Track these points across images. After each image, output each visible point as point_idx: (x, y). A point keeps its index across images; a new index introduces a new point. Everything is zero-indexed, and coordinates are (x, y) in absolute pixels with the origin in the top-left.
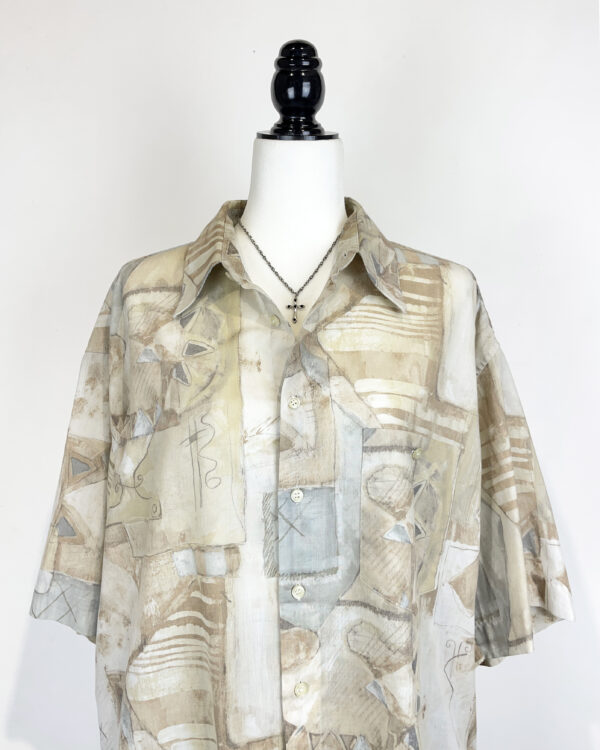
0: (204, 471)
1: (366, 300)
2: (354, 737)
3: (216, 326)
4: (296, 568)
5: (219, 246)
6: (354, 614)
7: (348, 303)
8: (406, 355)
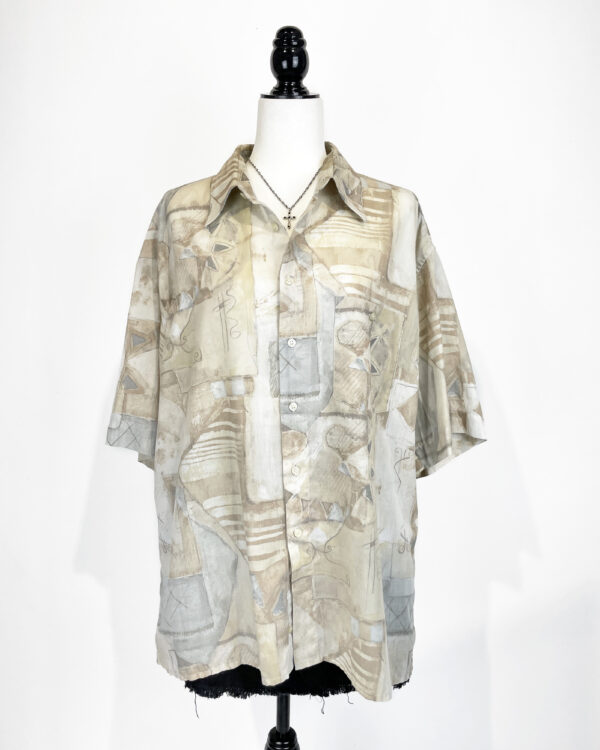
0: (229, 327)
1: (338, 213)
2: (331, 504)
3: (234, 232)
4: (292, 391)
5: (235, 175)
6: (330, 421)
7: (326, 214)
8: (366, 249)
